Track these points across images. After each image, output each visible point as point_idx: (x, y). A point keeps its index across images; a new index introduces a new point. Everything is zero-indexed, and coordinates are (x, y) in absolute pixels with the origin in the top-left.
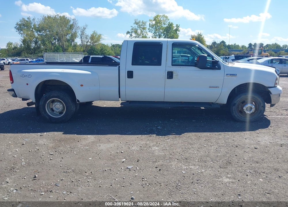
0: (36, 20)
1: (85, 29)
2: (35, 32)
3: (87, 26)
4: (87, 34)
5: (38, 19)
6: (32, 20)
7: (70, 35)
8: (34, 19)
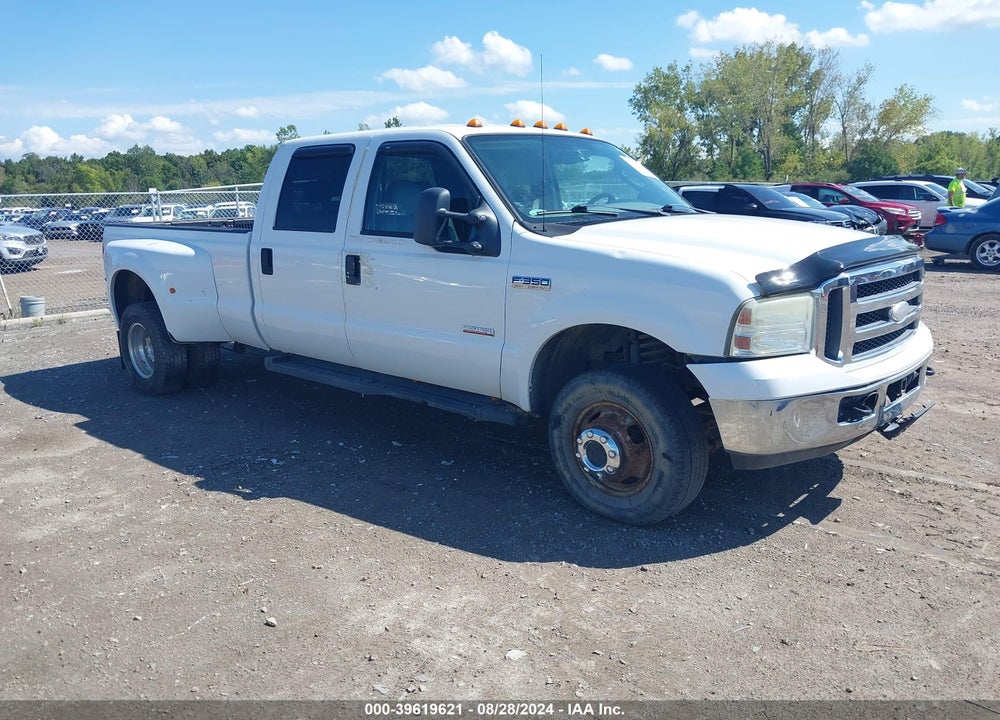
0: (695, 69)
1: (861, 81)
2: (690, 110)
3: (869, 69)
4: (867, 101)
5: (701, 65)
6: (680, 72)
7: (805, 112)
8: (688, 67)
